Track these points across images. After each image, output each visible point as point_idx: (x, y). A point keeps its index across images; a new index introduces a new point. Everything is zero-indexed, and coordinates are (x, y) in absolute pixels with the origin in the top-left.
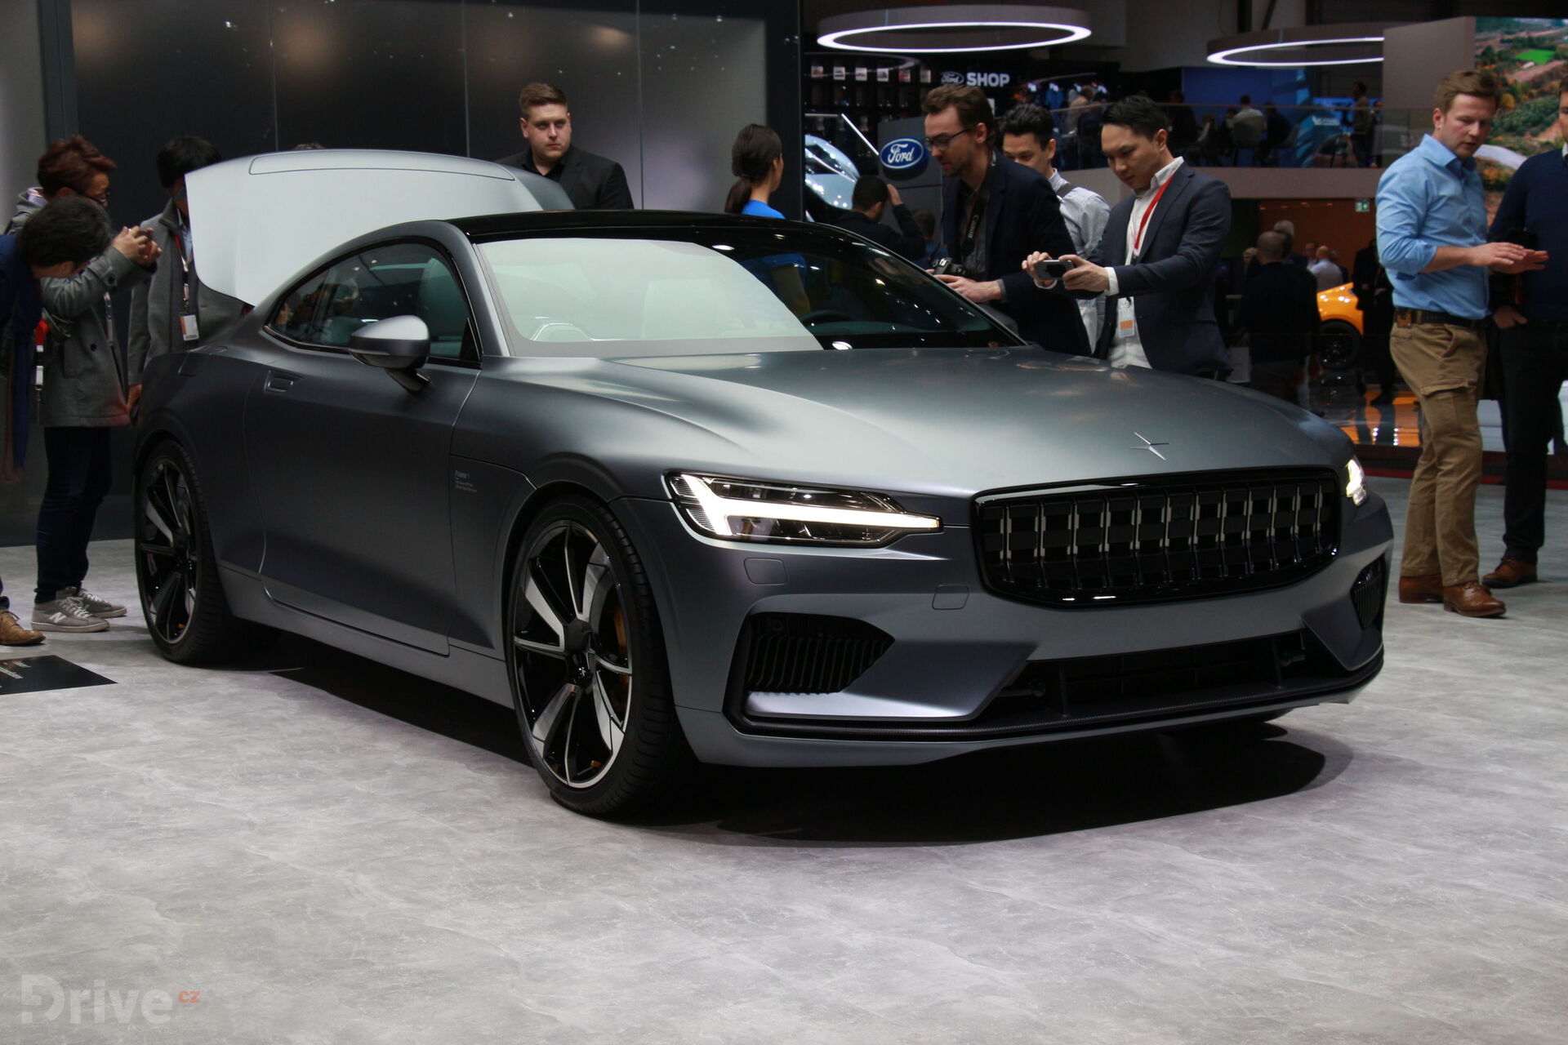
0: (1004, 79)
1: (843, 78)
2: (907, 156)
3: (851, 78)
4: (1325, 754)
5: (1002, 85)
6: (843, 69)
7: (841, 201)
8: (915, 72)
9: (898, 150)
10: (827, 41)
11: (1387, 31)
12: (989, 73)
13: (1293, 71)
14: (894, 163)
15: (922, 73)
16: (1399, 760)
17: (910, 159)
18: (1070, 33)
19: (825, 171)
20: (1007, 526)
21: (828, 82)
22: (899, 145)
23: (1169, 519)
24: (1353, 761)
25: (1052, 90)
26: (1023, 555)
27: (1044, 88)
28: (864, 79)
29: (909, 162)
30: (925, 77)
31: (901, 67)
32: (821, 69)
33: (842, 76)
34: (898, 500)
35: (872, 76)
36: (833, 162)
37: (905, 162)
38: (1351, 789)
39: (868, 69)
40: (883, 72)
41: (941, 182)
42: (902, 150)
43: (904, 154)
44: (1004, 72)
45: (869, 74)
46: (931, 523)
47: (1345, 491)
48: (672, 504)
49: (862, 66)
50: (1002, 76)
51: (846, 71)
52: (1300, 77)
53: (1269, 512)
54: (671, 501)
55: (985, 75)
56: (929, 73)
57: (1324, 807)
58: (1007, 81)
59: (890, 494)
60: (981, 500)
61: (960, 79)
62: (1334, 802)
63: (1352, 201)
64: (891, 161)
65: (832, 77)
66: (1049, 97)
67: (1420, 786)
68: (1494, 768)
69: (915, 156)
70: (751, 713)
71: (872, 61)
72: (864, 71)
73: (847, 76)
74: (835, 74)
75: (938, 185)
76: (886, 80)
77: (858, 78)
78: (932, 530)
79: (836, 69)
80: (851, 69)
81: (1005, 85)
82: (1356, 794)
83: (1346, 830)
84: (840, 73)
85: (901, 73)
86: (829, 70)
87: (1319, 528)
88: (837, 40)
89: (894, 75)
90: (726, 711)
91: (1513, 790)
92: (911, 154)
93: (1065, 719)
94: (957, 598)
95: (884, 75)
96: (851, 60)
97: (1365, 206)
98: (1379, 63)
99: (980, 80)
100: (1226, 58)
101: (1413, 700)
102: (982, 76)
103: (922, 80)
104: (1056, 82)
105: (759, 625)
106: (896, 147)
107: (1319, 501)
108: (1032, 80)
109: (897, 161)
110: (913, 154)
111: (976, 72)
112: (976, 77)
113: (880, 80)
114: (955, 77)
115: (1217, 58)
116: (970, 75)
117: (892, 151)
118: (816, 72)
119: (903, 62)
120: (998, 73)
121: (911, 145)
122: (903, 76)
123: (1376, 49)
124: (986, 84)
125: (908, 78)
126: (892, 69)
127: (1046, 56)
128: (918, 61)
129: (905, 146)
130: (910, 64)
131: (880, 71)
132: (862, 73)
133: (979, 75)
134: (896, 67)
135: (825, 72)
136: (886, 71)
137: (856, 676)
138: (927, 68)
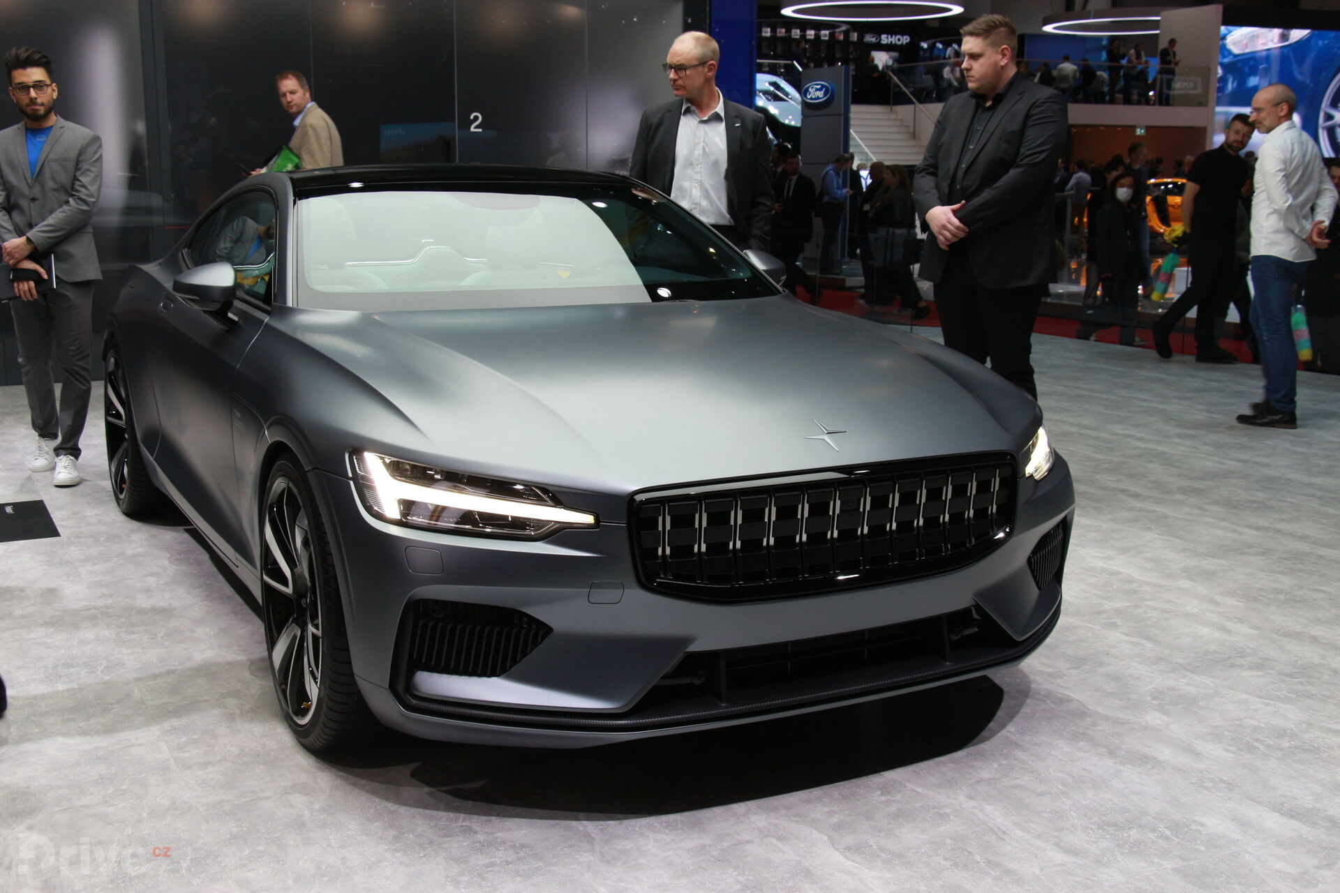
0: (906, 39)
1: (798, 37)
2: (820, 94)
3: (803, 37)
4: (1005, 689)
5: (904, 43)
6: (798, 31)
7: (790, 120)
8: (846, 33)
9: (814, 90)
10: (787, 12)
11: (1163, 13)
12: (896, 35)
13: (1100, 39)
14: (811, 99)
15: (851, 34)
16: (1070, 700)
17: (822, 96)
18: (949, 10)
19: (781, 99)
20: (665, 523)
21: (788, 39)
22: (815, 86)
23: (838, 511)
24: (1029, 701)
25: (938, 48)
26: (682, 550)
27: (932, 47)
28: (812, 37)
29: (821, 98)
30: (853, 36)
31: (837, 30)
32: (783, 30)
33: (797, 35)
34: (557, 495)
35: (817, 36)
36: (787, 94)
37: (818, 98)
38: (1017, 745)
39: (815, 30)
40: (825, 34)
41: (843, 112)
42: (817, 90)
43: (818, 92)
44: (907, 35)
45: (815, 35)
46: (588, 519)
47: (1025, 471)
48: (351, 482)
49: (811, 29)
50: (905, 37)
51: (801, 32)
52: (1105, 42)
53: (944, 498)
54: (351, 479)
55: (894, 37)
56: (856, 34)
57: (985, 774)
58: (908, 40)
59: (550, 488)
60: (639, 498)
61: (876, 39)
62: (996, 766)
63: (1134, 128)
64: (809, 97)
65: (790, 36)
66: (936, 52)
67: (1081, 744)
68: (1153, 718)
69: (825, 94)
70: (417, 693)
71: (818, 26)
72: (813, 32)
73: (800, 35)
74: (793, 34)
75: (840, 115)
76: (827, 38)
77: (808, 37)
78: (589, 526)
79: (793, 31)
80: (803, 30)
81: (906, 44)
82: (1018, 753)
83: (995, 814)
84: (796, 33)
85: (837, 34)
86: (788, 31)
87: (994, 511)
88: (795, 12)
89: (832, 35)
90: (393, 687)
91: (1166, 754)
92: (822, 92)
93: (724, 708)
94: (613, 594)
95: (825, 35)
96: (804, 25)
97: (1143, 131)
98: (1157, 35)
99: (890, 40)
100: (1055, 28)
101: (1100, 613)
102: (891, 37)
103: (851, 39)
104: (941, 42)
105: (419, 610)
106: (812, 88)
107: (996, 484)
108: (924, 41)
109: (813, 97)
110: (824, 93)
111: (888, 34)
112: (887, 38)
113: (822, 38)
114: (873, 37)
115: (1049, 28)
116: (883, 37)
117: (810, 90)
118: (780, 32)
119: (839, 27)
120: (903, 35)
121: (823, 86)
122: (839, 36)
123: (1155, 25)
124: (893, 43)
125: (841, 37)
126: (831, 31)
127: (936, 25)
128: (849, 27)
129: (819, 87)
130: (844, 28)
131: (823, 32)
132: (811, 34)
133: (889, 36)
134: (833, 30)
135: (786, 32)
136: (827, 32)
137: (514, 662)
138: (855, 31)
